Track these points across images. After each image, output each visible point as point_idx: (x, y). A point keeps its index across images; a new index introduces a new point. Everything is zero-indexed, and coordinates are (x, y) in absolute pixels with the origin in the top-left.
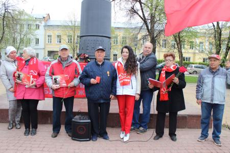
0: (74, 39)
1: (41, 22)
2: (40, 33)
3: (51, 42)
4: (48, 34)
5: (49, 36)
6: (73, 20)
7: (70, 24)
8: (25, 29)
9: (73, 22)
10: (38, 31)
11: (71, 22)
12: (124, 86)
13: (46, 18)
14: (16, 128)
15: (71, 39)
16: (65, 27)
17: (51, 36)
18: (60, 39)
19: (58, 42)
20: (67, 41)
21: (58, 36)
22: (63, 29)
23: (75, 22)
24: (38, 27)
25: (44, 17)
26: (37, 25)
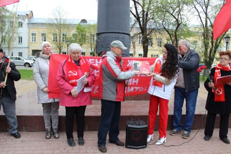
0: (60, 37)
1: (24, 19)
2: (24, 32)
3: (35, 40)
4: (31, 32)
5: (33, 34)
6: (59, 18)
7: (56, 22)
8: (7, 27)
9: (59, 21)
10: (20, 28)
11: (57, 19)
12: (156, 87)
13: (30, 16)
14: (55, 137)
15: (56, 38)
16: (51, 25)
17: (35, 34)
18: (45, 38)
19: (43, 40)
20: (53, 39)
21: (43, 34)
22: (48, 27)
23: (60, 19)
24: (21, 24)
25: (27, 15)
26: (19, 22)
